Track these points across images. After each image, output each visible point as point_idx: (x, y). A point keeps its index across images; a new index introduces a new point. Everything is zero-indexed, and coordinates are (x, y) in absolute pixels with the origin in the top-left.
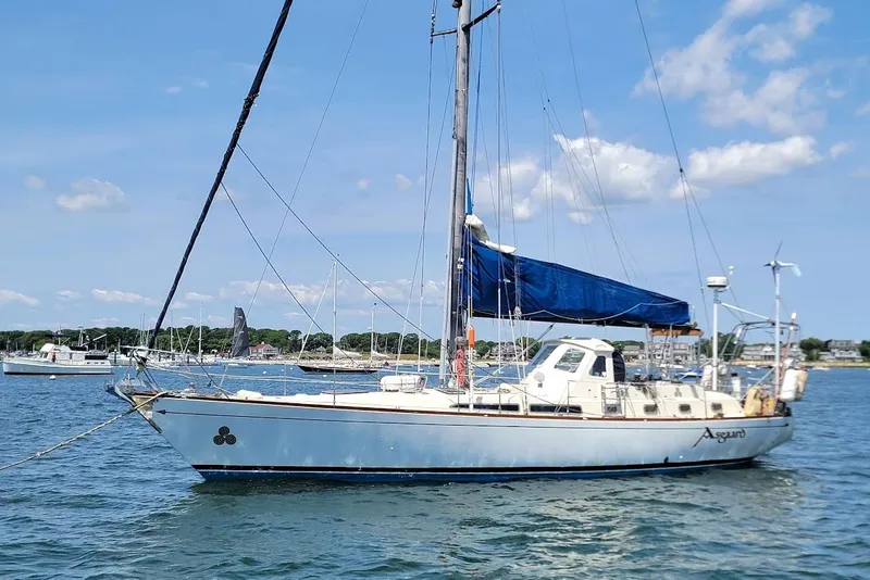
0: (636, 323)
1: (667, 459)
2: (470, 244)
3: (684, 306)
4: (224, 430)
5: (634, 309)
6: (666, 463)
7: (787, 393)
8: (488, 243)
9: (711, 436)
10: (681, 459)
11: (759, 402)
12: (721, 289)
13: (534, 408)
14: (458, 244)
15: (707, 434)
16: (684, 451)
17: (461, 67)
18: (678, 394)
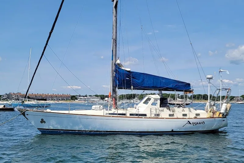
0: (172, 90)
1: (173, 130)
2: (117, 69)
3: (189, 85)
4: (42, 120)
5: (171, 86)
6: (172, 131)
7: (223, 110)
8: (123, 68)
9: (190, 124)
10: (178, 130)
11: (212, 114)
12: (211, 79)
13: (131, 115)
14: (114, 69)
15: (188, 123)
16: (180, 128)
17: (114, 18)
18: (183, 111)
